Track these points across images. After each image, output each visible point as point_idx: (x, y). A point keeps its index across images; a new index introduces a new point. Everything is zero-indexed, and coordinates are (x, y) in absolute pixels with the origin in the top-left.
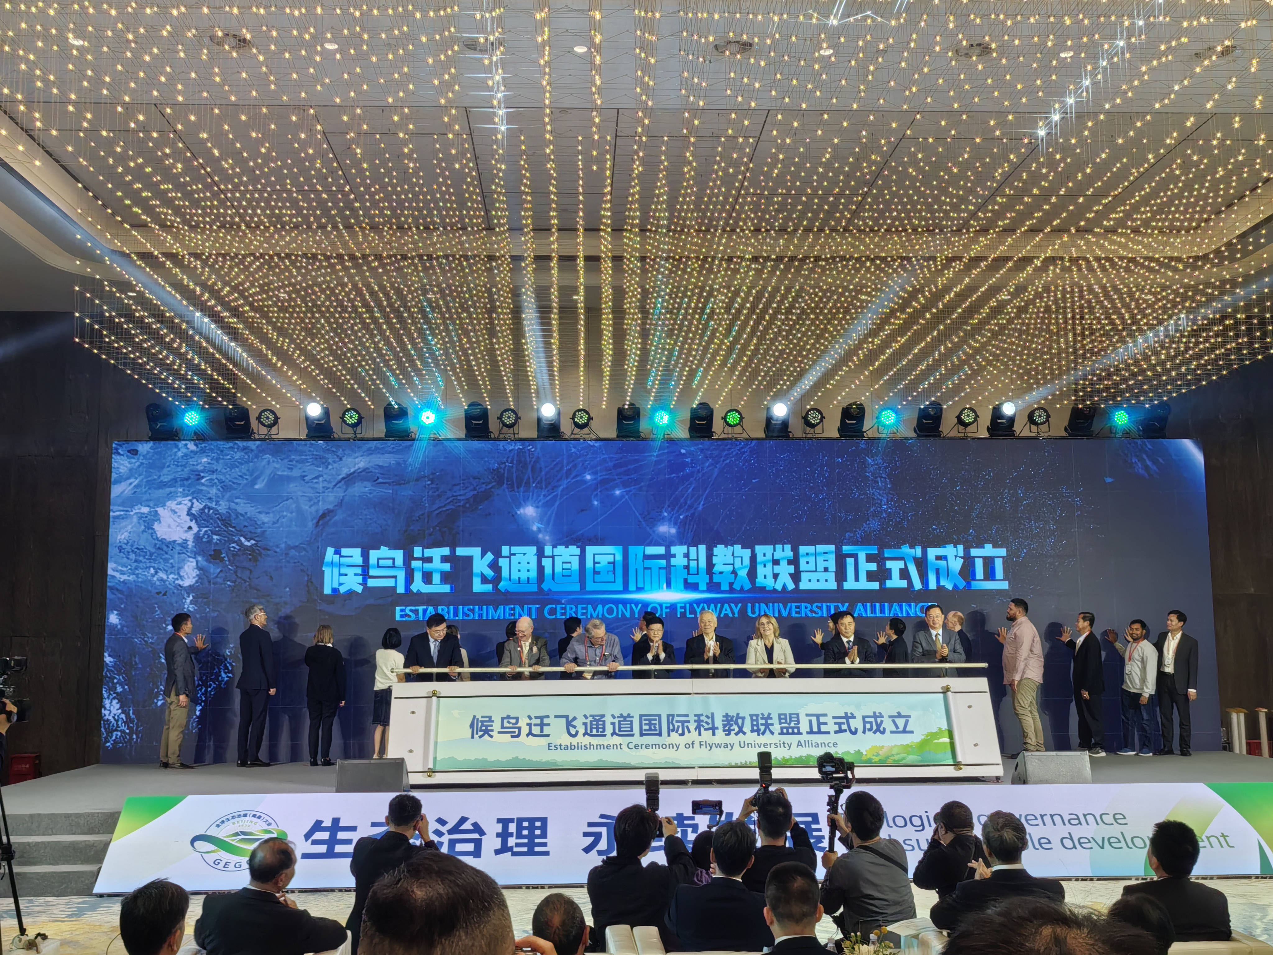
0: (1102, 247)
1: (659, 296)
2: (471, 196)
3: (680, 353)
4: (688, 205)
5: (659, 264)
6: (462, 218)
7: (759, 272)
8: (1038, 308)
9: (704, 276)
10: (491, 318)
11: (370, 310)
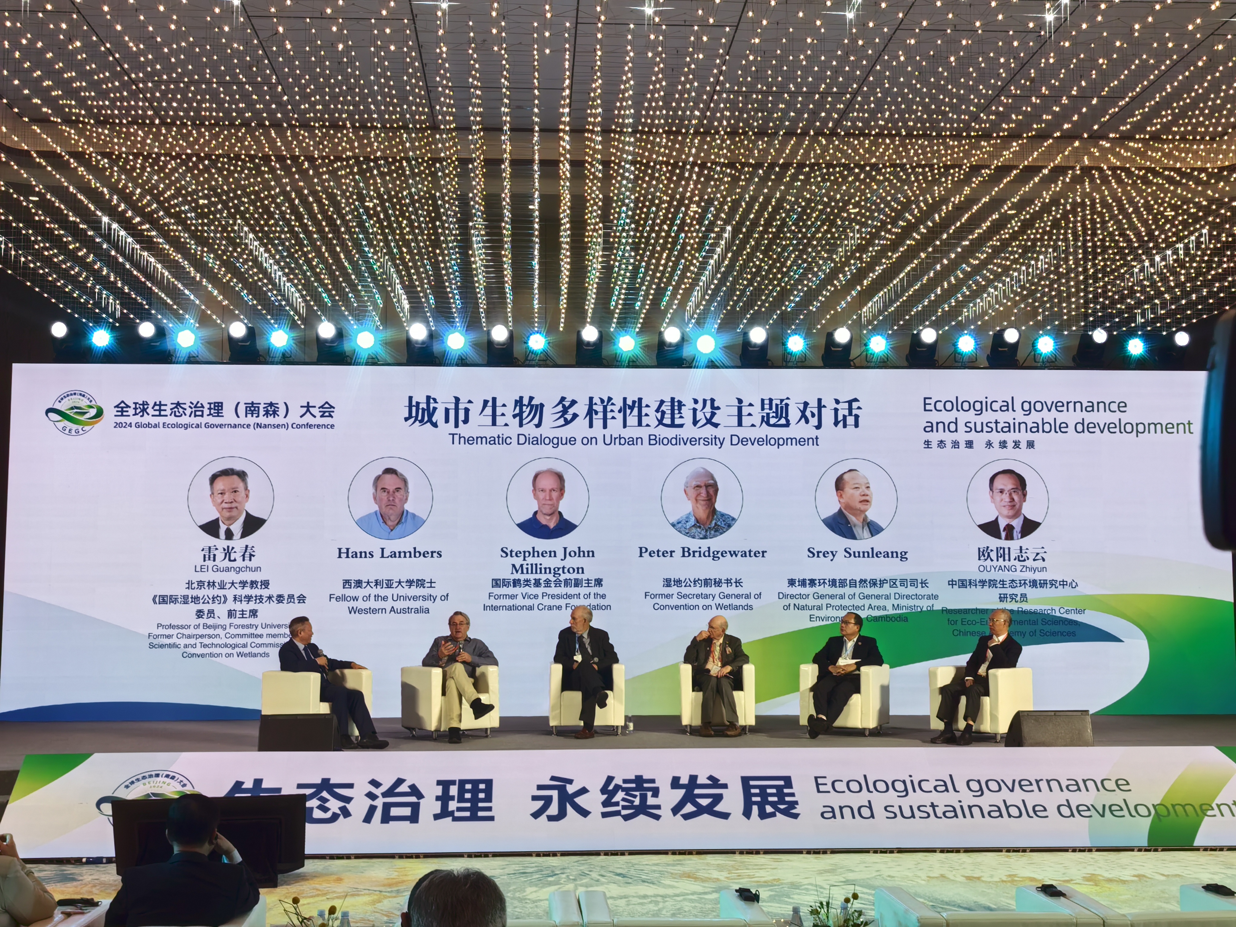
0: (1117, 155)
1: (624, 204)
2: (413, 89)
3: (647, 269)
4: (657, 102)
5: (623, 167)
6: (402, 114)
7: (735, 180)
8: (1045, 223)
9: (674, 182)
10: (435, 228)
11: (300, 218)
